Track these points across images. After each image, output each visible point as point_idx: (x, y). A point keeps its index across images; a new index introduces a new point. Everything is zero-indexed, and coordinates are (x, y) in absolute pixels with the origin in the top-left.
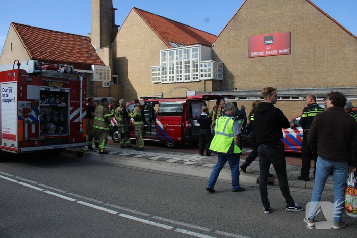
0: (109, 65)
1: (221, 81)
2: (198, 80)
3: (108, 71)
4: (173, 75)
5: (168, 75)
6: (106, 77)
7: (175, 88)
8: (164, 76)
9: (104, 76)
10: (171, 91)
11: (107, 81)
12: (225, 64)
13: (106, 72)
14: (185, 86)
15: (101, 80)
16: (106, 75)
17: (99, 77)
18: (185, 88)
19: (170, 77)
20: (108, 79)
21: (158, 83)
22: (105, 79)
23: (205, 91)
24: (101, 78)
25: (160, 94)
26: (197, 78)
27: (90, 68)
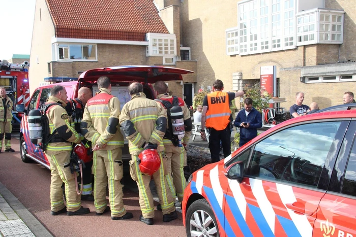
0: (174, 33)
1: (339, 45)
2: (293, 47)
3: (172, 41)
4: (255, 42)
5: (249, 42)
6: (169, 50)
7: (260, 63)
8: (243, 44)
9: (166, 48)
10: (253, 69)
11: (169, 56)
12: (348, 13)
13: (169, 43)
14: (274, 59)
15: (161, 55)
16: (169, 47)
17: (158, 50)
18: (274, 62)
19: (251, 45)
20: (172, 53)
21: (235, 55)
22: (166, 52)
23: (304, 65)
24: (161, 52)
25: (237, 74)
26: (291, 44)
27: (144, 39)
